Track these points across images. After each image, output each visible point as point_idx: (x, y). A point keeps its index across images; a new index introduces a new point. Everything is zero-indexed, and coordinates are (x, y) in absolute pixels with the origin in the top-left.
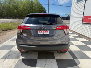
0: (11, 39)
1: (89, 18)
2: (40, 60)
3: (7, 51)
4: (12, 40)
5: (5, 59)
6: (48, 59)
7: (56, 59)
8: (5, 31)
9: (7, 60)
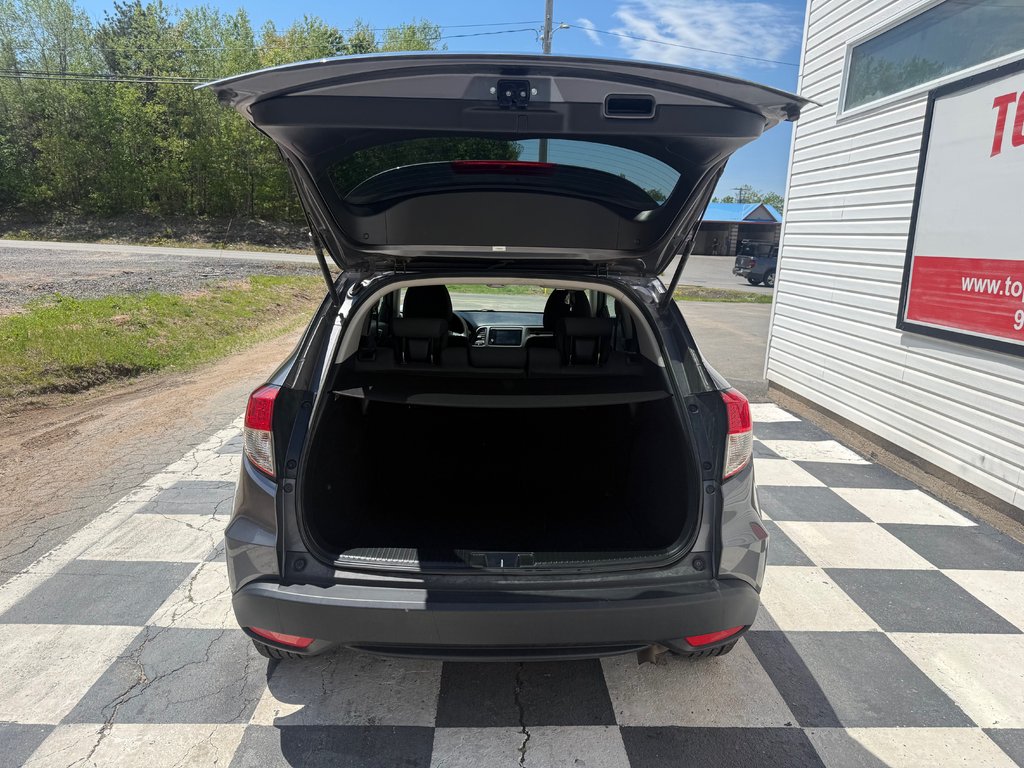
0: (144, 496)
1: (967, 284)
2: (464, 733)
3: (116, 638)
4: (152, 508)
5: (109, 722)
6: (541, 723)
7: (623, 729)
8: (73, 390)
9: (123, 734)
